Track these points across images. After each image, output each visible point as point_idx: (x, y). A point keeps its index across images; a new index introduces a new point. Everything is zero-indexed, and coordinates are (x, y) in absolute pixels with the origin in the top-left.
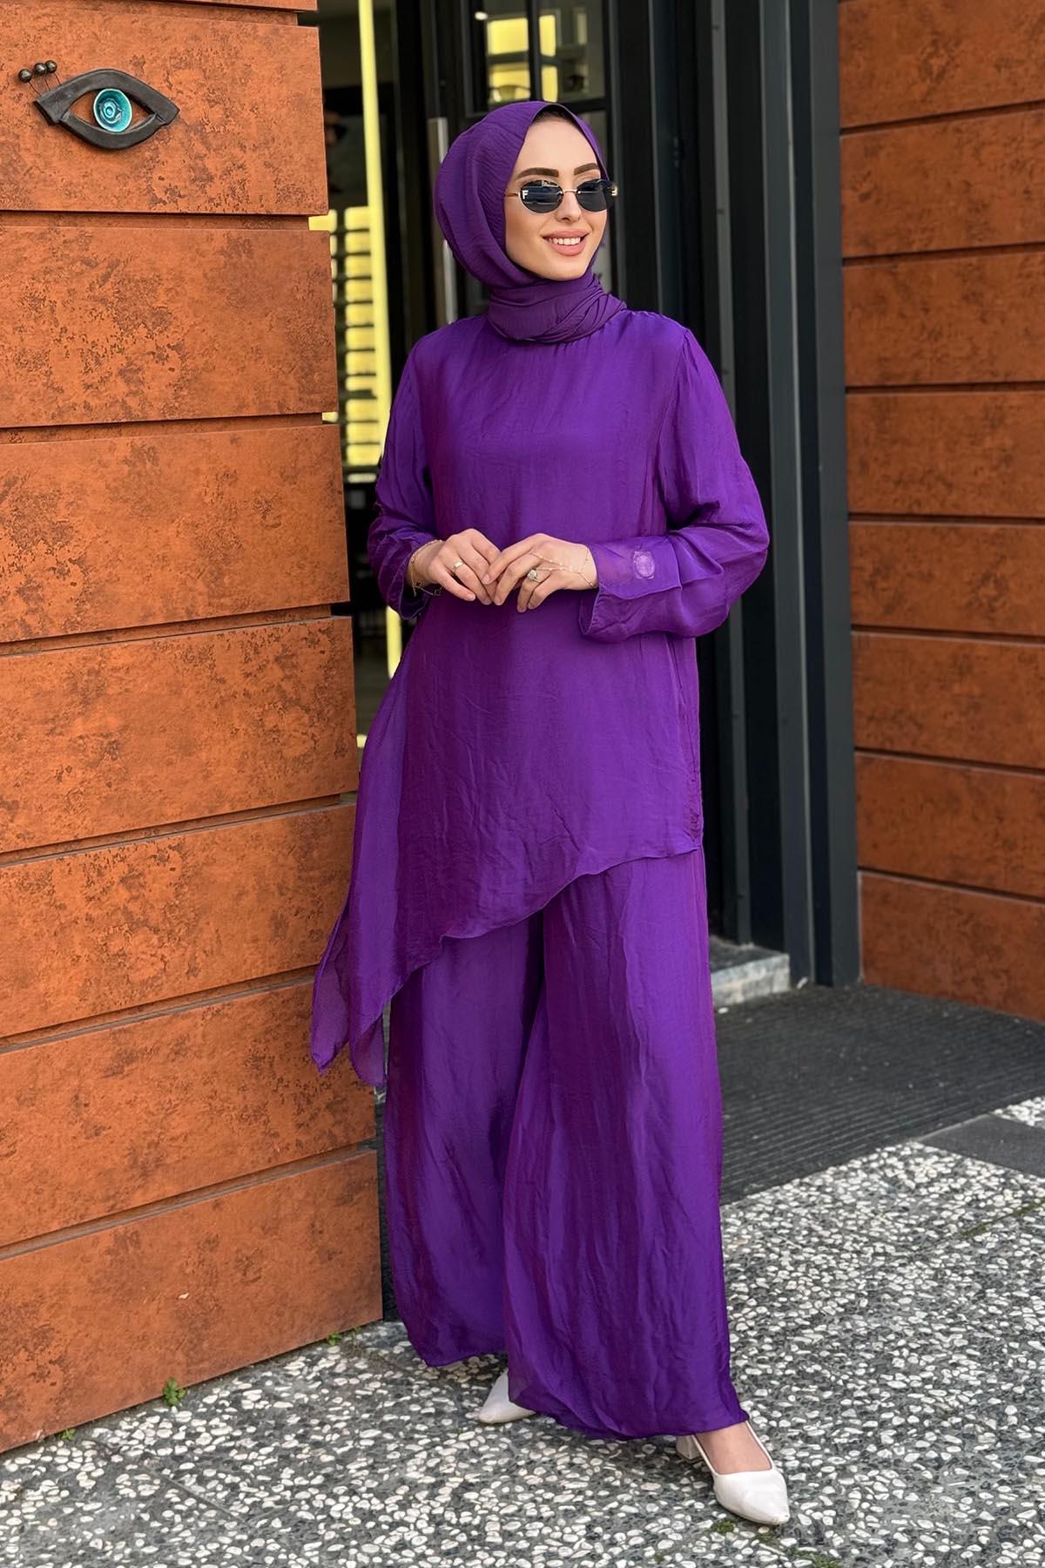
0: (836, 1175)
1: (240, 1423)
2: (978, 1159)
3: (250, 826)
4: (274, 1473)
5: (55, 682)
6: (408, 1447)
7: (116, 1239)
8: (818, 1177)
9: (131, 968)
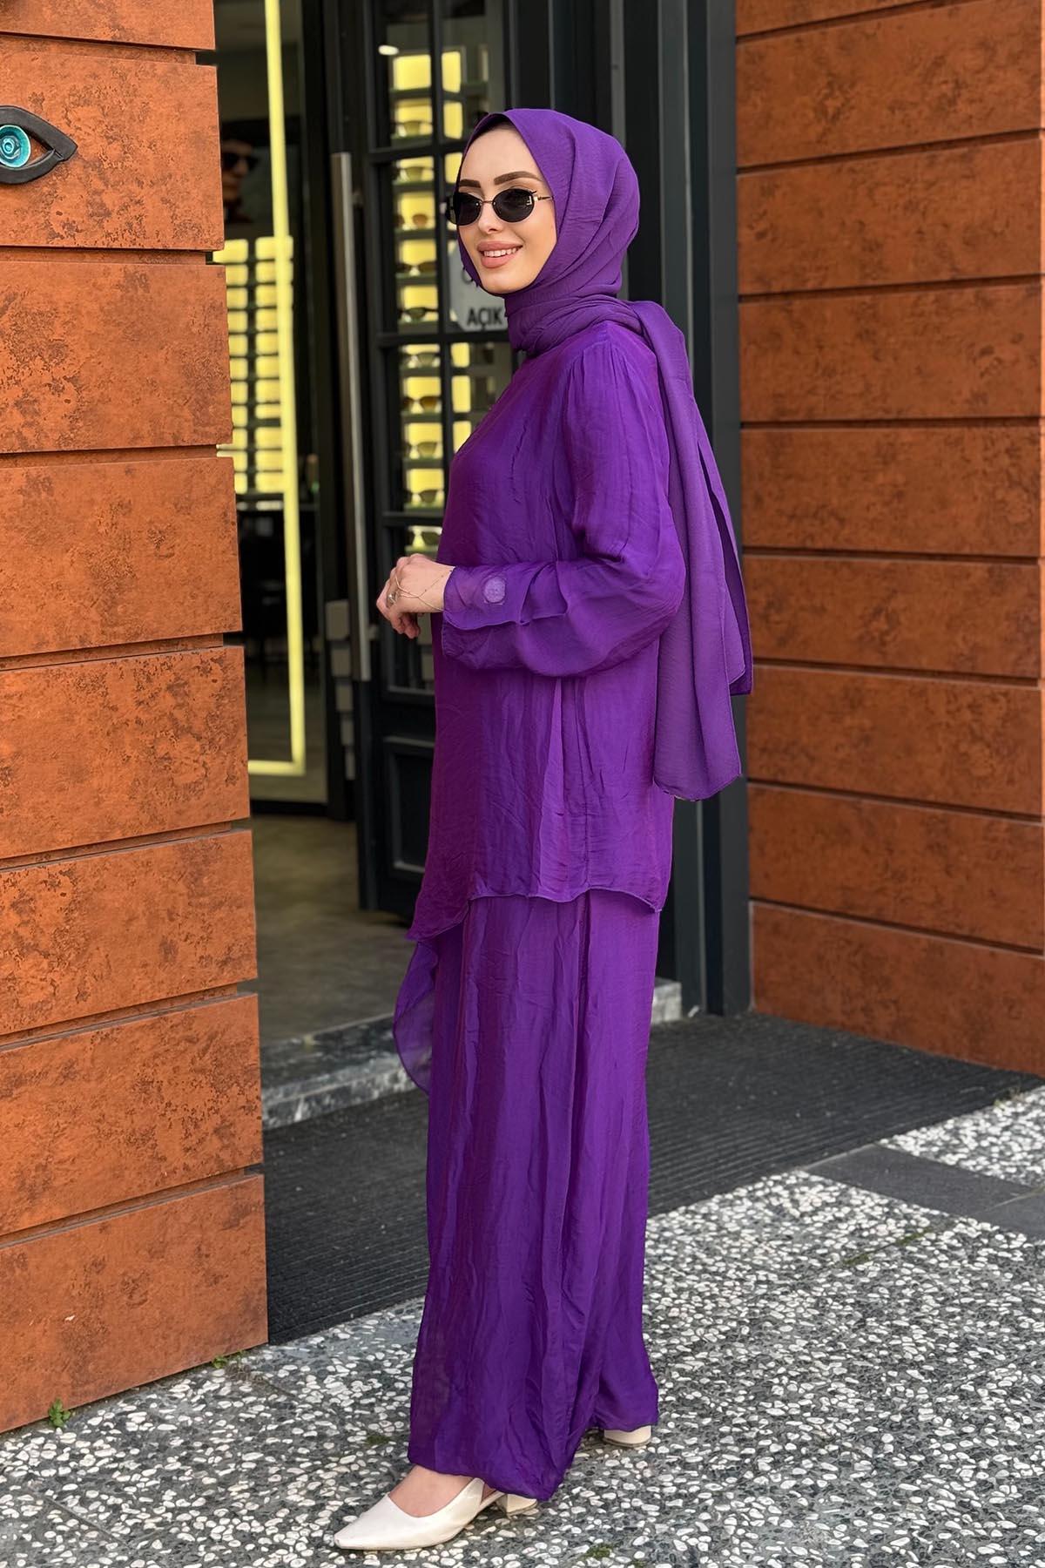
0: (722, 1203)
1: (125, 1445)
2: (863, 1188)
3: (141, 852)
4: (156, 1495)
6: (290, 1470)
7: (3, 1261)
8: (704, 1205)
9: (21, 992)
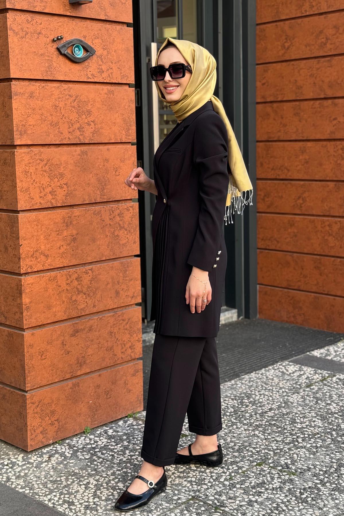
0: (266, 371)
1: (109, 438)
2: (306, 366)
3: (111, 263)
4: (123, 452)
5: (59, 220)
7: (73, 385)
8: (261, 371)
9: (78, 305)
